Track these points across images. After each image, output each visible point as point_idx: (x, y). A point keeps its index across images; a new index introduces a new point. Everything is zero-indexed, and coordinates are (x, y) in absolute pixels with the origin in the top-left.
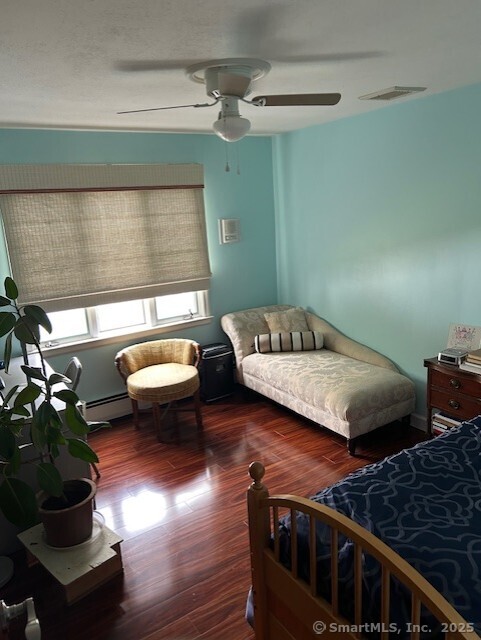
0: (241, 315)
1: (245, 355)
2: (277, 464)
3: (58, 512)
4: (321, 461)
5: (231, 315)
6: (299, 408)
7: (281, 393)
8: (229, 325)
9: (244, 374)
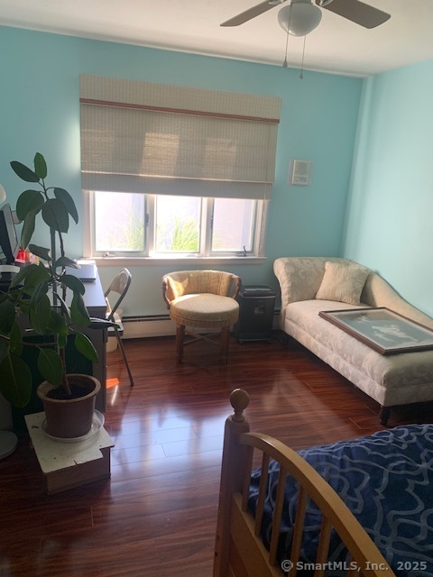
0: (296, 260)
1: (290, 301)
2: (301, 414)
3: (56, 401)
4: (347, 422)
5: (286, 260)
6: (335, 363)
7: (320, 346)
8: (280, 269)
9: (286, 320)
